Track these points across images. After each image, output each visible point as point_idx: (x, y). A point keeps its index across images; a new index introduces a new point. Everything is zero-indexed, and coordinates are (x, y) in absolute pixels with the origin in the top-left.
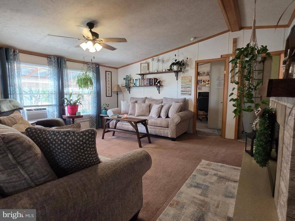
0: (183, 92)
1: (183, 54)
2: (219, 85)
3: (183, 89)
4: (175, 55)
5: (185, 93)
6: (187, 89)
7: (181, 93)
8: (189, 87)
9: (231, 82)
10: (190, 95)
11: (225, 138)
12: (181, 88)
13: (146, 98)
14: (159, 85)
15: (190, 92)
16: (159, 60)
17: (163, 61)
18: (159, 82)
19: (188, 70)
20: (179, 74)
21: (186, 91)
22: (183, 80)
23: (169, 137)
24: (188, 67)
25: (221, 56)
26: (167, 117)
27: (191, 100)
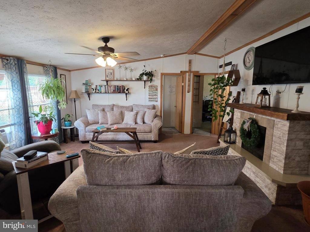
0: (150, 100)
1: (149, 65)
2: (171, 92)
3: (151, 97)
4: (144, 66)
5: (152, 100)
6: (154, 96)
7: (148, 99)
8: (156, 95)
9: (188, 92)
10: (157, 101)
11: (184, 134)
12: (149, 95)
13: (114, 105)
14: (127, 92)
15: (157, 99)
16: (126, 68)
17: (132, 70)
18: (127, 90)
19: (154, 80)
20: (147, 83)
21: (153, 99)
22: (150, 89)
23: (152, 140)
24: (154, 77)
25: (181, 71)
26: (144, 123)
27: (158, 106)
